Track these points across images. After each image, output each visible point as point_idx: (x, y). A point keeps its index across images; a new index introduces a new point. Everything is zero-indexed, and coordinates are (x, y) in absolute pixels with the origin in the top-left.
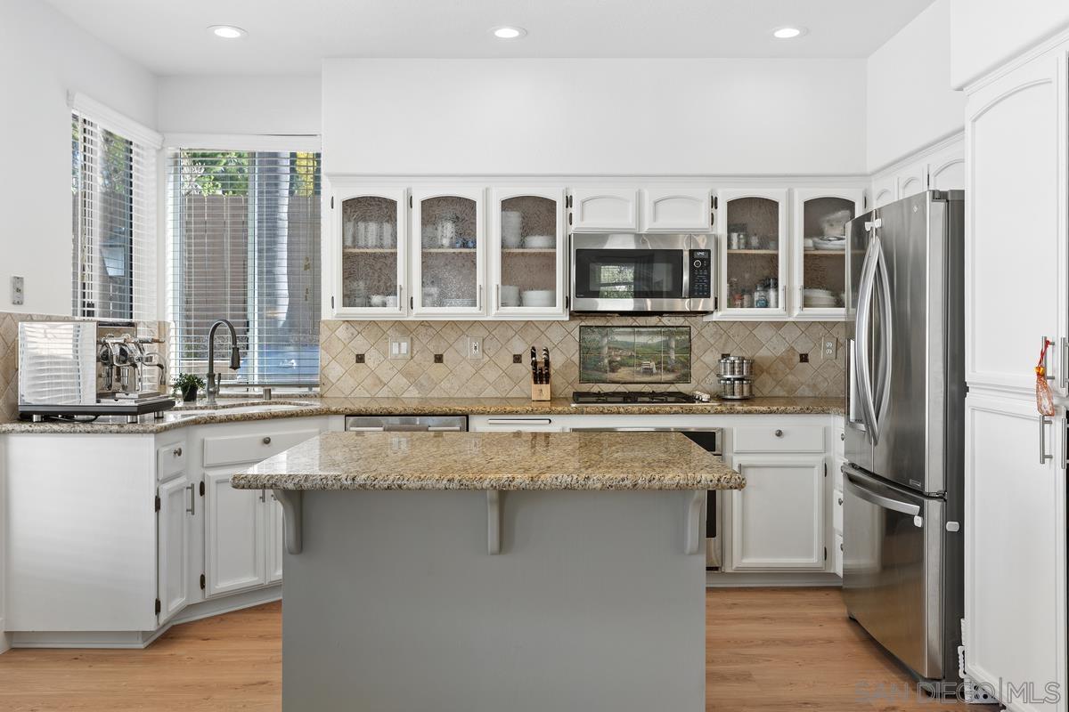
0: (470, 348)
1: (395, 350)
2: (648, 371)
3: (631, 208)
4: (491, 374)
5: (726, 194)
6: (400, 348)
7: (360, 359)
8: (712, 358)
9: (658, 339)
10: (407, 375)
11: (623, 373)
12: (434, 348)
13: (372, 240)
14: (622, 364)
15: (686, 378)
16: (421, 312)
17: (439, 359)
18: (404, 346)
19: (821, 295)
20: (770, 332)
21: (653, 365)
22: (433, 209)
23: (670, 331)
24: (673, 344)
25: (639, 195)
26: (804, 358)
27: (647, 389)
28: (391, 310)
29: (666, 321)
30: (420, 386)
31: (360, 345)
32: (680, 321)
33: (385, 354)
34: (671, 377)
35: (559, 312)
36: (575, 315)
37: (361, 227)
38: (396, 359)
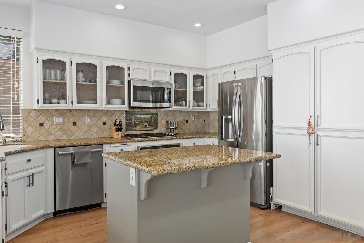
0: (87, 120)
1: (57, 121)
2: (146, 127)
3: (148, 73)
4: (95, 129)
5: (174, 71)
6: (59, 120)
7: (42, 125)
8: (164, 122)
9: (149, 116)
10: (62, 130)
11: (138, 127)
12: (73, 120)
13: (53, 76)
14: (138, 124)
15: (156, 128)
16: (76, 106)
17: (75, 124)
18: (61, 119)
20: (179, 114)
21: (147, 124)
22: (80, 67)
23: (152, 114)
24: (153, 118)
25: (150, 69)
26: (187, 121)
27: (146, 132)
28: (63, 105)
30: (67, 135)
31: (41, 119)
32: (154, 110)
33: (53, 123)
34: (152, 128)
35: (126, 107)
36: (130, 107)
37: (47, 71)
38: (57, 124)
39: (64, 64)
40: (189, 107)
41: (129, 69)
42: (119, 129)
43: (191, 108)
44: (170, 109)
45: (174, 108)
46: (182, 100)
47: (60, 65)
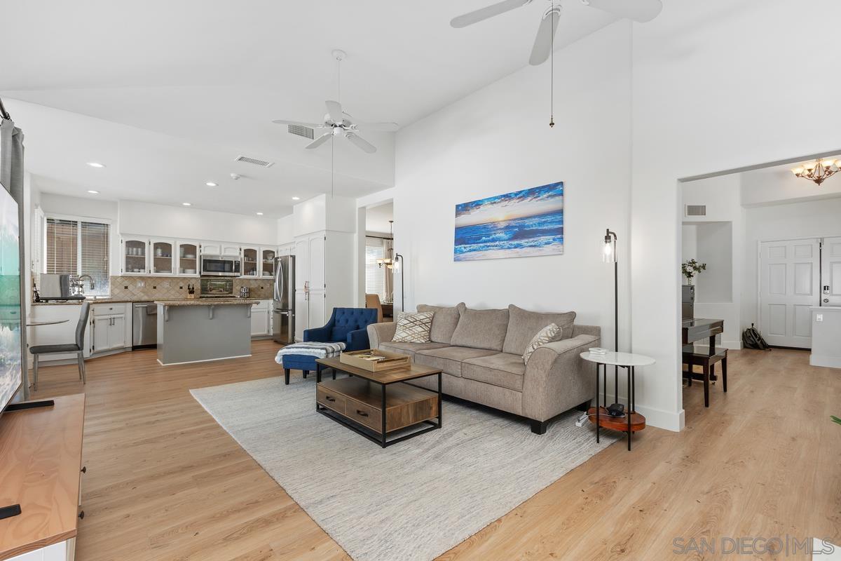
0: (166, 284)
1: (139, 285)
2: (221, 291)
3: (218, 249)
4: (173, 292)
5: (244, 248)
6: (141, 284)
7: (126, 288)
8: (238, 288)
9: (224, 283)
10: (143, 292)
11: (214, 292)
12: (153, 285)
13: (135, 253)
14: (213, 289)
15: (231, 293)
16: (153, 274)
17: (155, 288)
18: (143, 284)
19: (267, 272)
20: (254, 281)
21: (223, 289)
22: (157, 246)
23: (227, 281)
24: (228, 284)
25: (221, 247)
26: (262, 288)
27: (221, 295)
28: (142, 273)
29: (226, 278)
30: (148, 296)
31: (126, 283)
32: (230, 278)
33: (136, 286)
34: (227, 292)
35: (197, 275)
36: (202, 276)
37: (130, 249)
38: (140, 287)
39: (144, 243)
40: (259, 276)
41: (200, 247)
42: (191, 292)
43: (261, 277)
44: (241, 277)
45: (243, 277)
46: (253, 271)
47: (140, 245)
